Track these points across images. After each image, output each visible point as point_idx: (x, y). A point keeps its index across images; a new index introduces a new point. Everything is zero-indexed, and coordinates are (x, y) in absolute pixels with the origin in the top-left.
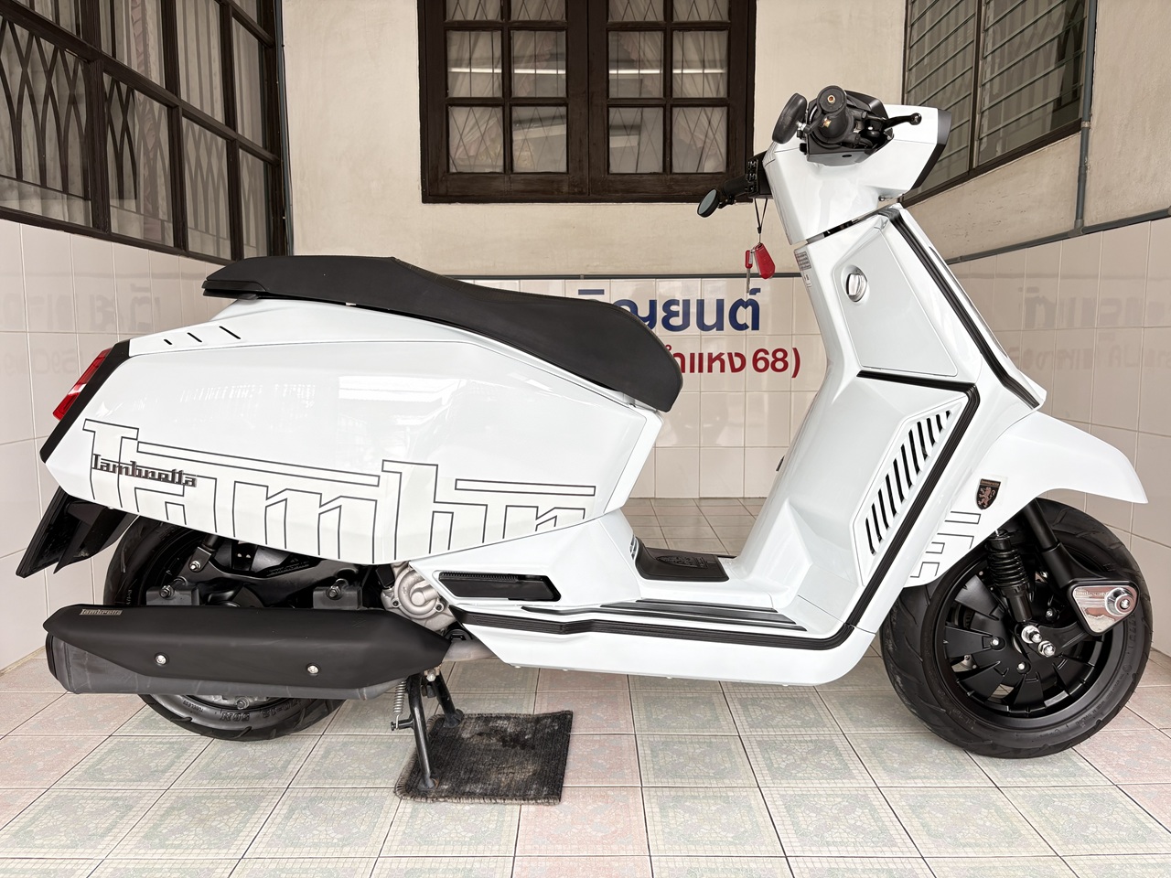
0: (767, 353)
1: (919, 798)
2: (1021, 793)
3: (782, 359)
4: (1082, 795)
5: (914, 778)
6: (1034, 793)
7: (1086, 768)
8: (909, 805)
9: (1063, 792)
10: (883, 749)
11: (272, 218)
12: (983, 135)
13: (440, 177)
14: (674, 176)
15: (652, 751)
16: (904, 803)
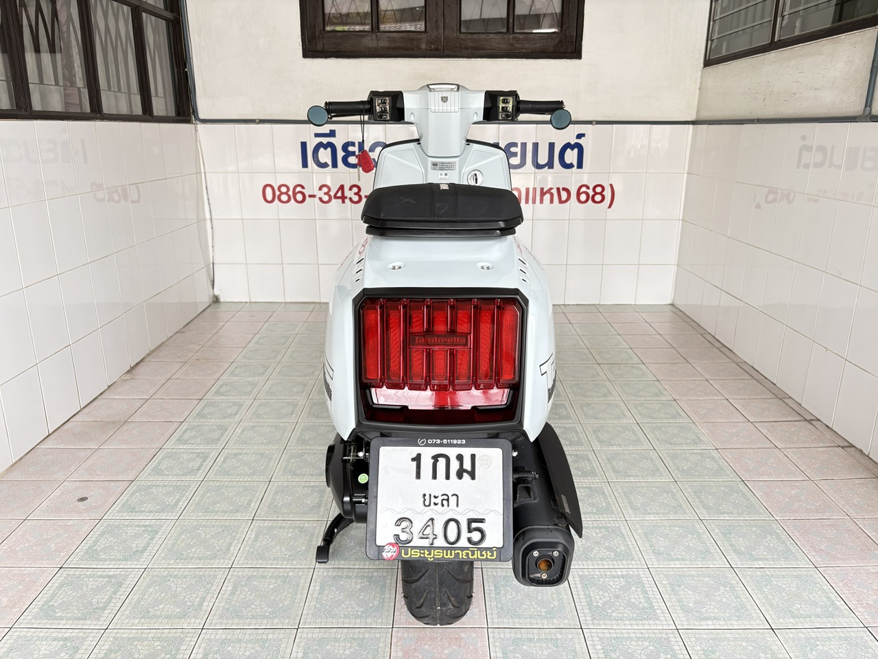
0: (588, 188)
1: (711, 642)
2: (791, 636)
3: (601, 193)
4: (840, 637)
5: (706, 619)
6: (801, 635)
7: (842, 608)
8: (703, 650)
9: (825, 635)
10: (679, 586)
11: (176, 70)
12: (785, 13)
13: (317, 34)
14: (516, 35)
15: (495, 587)
16: (698, 648)
